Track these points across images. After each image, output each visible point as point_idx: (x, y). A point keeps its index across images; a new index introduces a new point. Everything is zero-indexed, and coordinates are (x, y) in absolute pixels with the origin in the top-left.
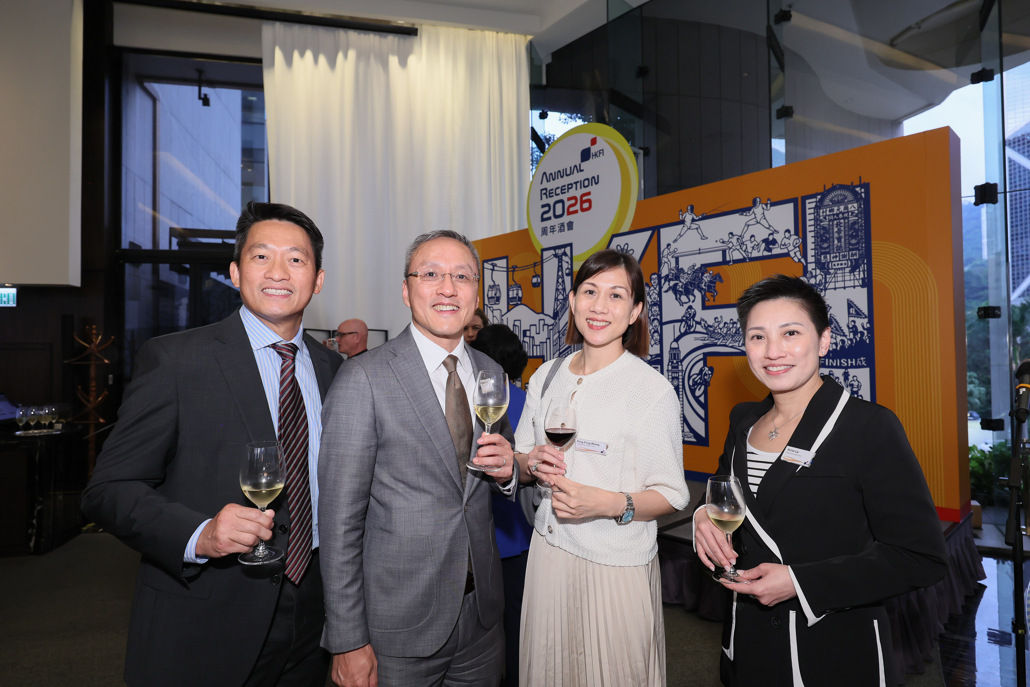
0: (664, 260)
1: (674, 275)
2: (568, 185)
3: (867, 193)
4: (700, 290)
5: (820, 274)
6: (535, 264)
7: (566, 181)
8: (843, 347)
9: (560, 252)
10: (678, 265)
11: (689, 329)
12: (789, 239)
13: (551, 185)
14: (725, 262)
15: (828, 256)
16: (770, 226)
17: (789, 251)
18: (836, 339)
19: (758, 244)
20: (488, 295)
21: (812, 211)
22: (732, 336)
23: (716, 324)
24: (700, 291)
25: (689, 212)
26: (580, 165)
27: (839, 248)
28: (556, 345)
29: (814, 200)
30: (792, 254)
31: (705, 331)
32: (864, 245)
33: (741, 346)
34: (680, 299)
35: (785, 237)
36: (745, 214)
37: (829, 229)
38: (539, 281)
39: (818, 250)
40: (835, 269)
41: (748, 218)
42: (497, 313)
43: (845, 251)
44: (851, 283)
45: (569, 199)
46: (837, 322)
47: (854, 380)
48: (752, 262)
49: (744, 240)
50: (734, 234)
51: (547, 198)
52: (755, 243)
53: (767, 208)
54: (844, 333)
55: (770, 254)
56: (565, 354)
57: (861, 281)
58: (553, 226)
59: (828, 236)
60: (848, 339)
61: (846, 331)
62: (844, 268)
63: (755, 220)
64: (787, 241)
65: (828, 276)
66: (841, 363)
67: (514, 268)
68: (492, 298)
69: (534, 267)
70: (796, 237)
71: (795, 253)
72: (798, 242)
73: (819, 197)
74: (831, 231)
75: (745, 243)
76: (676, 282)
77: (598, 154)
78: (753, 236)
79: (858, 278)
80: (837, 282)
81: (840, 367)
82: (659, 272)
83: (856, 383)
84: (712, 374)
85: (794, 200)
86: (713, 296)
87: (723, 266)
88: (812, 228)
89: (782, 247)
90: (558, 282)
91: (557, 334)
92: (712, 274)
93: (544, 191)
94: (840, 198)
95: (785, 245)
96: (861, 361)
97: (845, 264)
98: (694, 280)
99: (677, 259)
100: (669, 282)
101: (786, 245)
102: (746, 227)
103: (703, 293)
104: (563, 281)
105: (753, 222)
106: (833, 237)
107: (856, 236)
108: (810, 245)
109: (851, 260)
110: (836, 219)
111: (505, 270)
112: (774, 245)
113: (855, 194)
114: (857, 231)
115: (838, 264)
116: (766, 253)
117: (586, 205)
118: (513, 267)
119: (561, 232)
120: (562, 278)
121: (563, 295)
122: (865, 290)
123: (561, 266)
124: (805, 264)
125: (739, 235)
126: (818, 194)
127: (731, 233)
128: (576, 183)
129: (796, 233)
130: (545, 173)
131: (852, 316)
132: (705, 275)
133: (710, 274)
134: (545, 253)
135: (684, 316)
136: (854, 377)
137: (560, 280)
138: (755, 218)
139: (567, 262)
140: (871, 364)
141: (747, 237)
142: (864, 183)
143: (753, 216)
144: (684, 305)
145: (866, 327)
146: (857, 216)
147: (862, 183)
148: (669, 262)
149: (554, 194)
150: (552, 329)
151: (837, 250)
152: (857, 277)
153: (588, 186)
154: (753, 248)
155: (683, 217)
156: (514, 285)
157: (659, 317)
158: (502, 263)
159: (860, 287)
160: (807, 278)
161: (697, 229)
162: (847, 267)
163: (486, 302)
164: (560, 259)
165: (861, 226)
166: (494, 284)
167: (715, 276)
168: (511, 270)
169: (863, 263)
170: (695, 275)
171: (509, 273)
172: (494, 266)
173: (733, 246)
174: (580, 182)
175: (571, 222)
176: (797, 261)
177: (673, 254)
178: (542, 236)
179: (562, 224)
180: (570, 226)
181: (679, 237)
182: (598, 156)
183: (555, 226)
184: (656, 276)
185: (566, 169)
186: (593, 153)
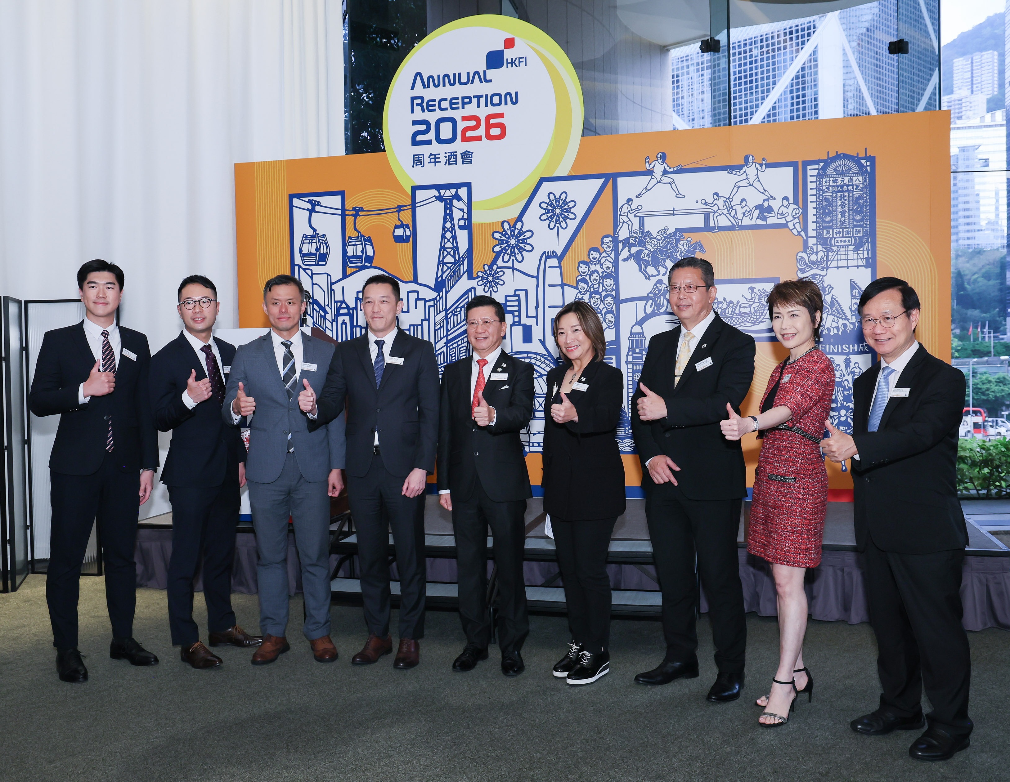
0: (623, 218)
1: (637, 240)
2: (463, 98)
3: (873, 166)
5: (822, 250)
6: (399, 209)
7: (459, 91)
8: (844, 331)
9: (448, 193)
10: (643, 227)
11: (658, 309)
12: (788, 208)
13: (431, 93)
14: (707, 228)
15: (831, 231)
16: (765, 190)
17: (787, 222)
18: (837, 323)
19: (751, 211)
20: (301, 250)
21: (814, 179)
25: (660, 161)
26: (485, 72)
27: (843, 223)
28: (440, 328)
29: (817, 167)
30: (791, 225)
32: (868, 223)
34: (645, 270)
35: (783, 205)
36: (734, 172)
37: (833, 202)
38: (408, 233)
39: (819, 223)
40: (838, 246)
41: (737, 178)
43: (849, 228)
44: (855, 263)
45: (464, 119)
46: (839, 304)
47: (855, 367)
48: (743, 231)
49: (733, 203)
50: (720, 195)
51: (423, 111)
52: (746, 208)
53: (762, 168)
54: (846, 316)
55: (765, 223)
56: (457, 342)
57: (864, 261)
58: (435, 155)
59: (831, 209)
60: (850, 323)
61: (848, 314)
62: (848, 246)
63: (746, 181)
64: (785, 210)
65: (830, 253)
66: (842, 349)
67: (357, 212)
68: (310, 254)
69: (398, 212)
70: (795, 206)
71: (794, 225)
73: (822, 164)
74: (834, 204)
75: (734, 208)
76: (640, 248)
78: (743, 200)
79: (862, 257)
80: (840, 260)
81: (842, 354)
82: (615, 234)
83: (857, 371)
85: (794, 164)
87: (706, 233)
88: (814, 198)
89: (779, 216)
90: (443, 236)
91: (443, 314)
93: (419, 101)
94: (845, 168)
95: (782, 214)
96: (862, 346)
97: (849, 241)
98: (666, 247)
99: (642, 220)
100: (630, 248)
101: (784, 215)
102: (736, 189)
104: (454, 237)
105: (744, 183)
106: (836, 211)
107: (861, 212)
108: (811, 217)
109: (855, 237)
110: (839, 191)
112: (769, 213)
113: (861, 166)
114: (862, 206)
115: (841, 241)
116: (760, 222)
117: (495, 131)
118: (354, 209)
119: (449, 164)
120: (451, 232)
121: (454, 257)
122: (869, 270)
123: (451, 215)
124: (805, 238)
125: (727, 197)
126: (821, 161)
127: (717, 194)
128: (478, 97)
130: (419, 74)
132: (681, 243)
133: (688, 241)
134: (418, 192)
135: (651, 293)
136: (856, 363)
137: (448, 235)
138: (747, 178)
139: (462, 210)
141: (736, 200)
142: (870, 156)
143: (744, 176)
144: (651, 278)
146: (861, 190)
147: (868, 155)
148: (629, 223)
149: (437, 107)
150: (433, 306)
151: (840, 225)
153: (499, 104)
154: (744, 214)
155: (651, 166)
156: (358, 237)
157: (614, 293)
158: (335, 201)
159: (863, 268)
160: (807, 254)
161: (670, 183)
162: (851, 245)
163: (298, 260)
164: (448, 204)
165: (866, 201)
166: (314, 234)
167: (694, 244)
168: (351, 213)
169: (868, 241)
170: (668, 242)
171: (347, 217)
172: (314, 204)
173: (719, 209)
174: (484, 96)
175: (469, 152)
176: (796, 234)
177: (636, 212)
178: (413, 167)
179: (451, 153)
180: (467, 157)
181: (644, 191)
182: (518, 65)
183: (439, 154)
184: (610, 239)
185: (460, 74)
186: (507, 60)
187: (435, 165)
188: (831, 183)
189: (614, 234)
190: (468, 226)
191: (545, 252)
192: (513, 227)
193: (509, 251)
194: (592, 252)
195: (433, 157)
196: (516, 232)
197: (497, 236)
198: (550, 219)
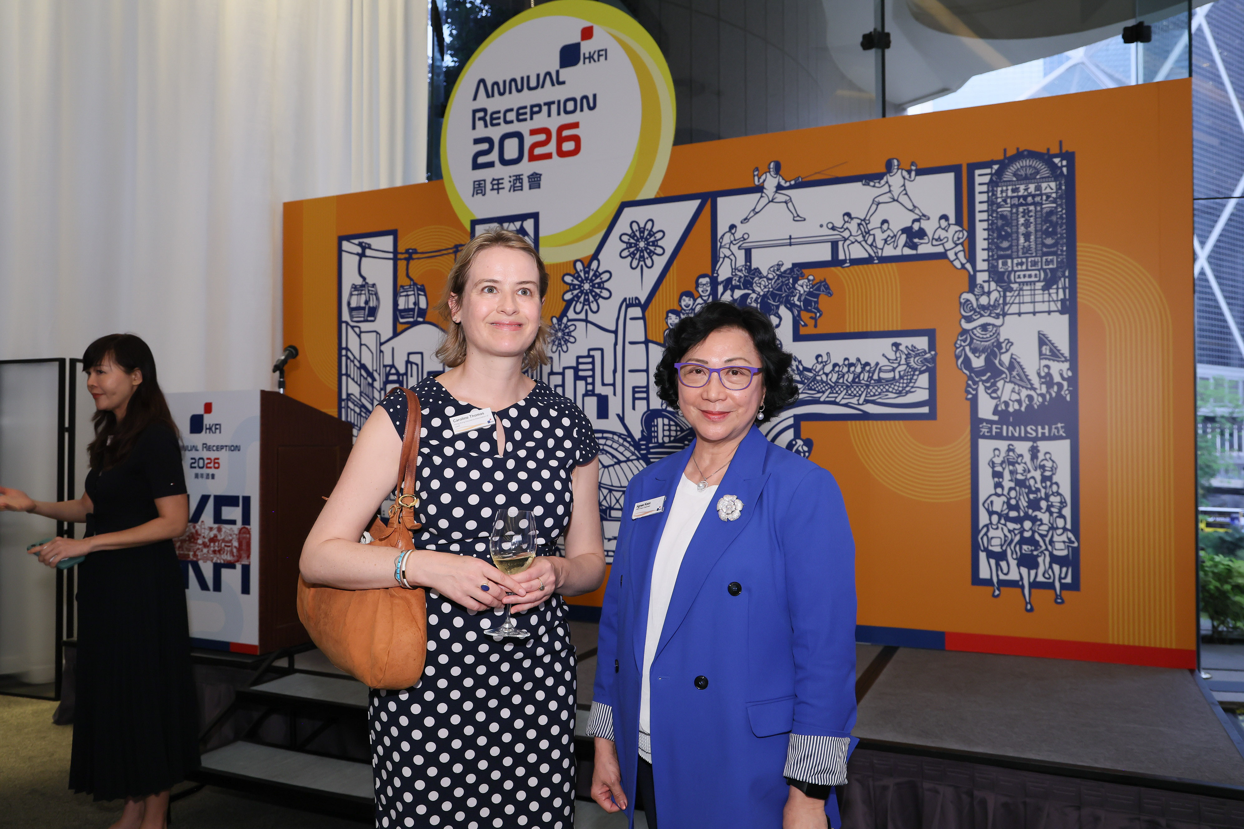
0: (724, 252)
1: (742, 280)
2: (532, 107)
3: (1071, 166)
5: (996, 290)
7: (527, 98)
8: (1030, 407)
10: (750, 262)
12: (947, 231)
13: (495, 104)
14: (835, 262)
15: (1009, 261)
16: (915, 207)
17: (946, 251)
18: (1019, 394)
19: (895, 236)
20: (349, 304)
21: (984, 188)
22: (847, 386)
23: (819, 367)
25: (772, 173)
26: (558, 72)
27: (1027, 250)
29: (988, 171)
30: (951, 255)
32: (1065, 248)
33: (862, 404)
35: (940, 227)
36: (872, 184)
37: (1012, 220)
39: (993, 251)
40: (1019, 283)
41: (876, 192)
42: (370, 340)
43: (1036, 256)
44: (1045, 307)
45: (533, 132)
46: (1021, 366)
47: (1046, 459)
48: (884, 265)
49: (870, 227)
50: (853, 216)
51: (486, 126)
52: (889, 233)
53: (910, 177)
54: (1032, 384)
55: (914, 252)
57: (1059, 304)
58: (498, 180)
59: (1009, 230)
60: (1038, 395)
61: (1036, 381)
62: (1034, 282)
63: (889, 195)
65: (1008, 294)
66: (1026, 432)
67: (411, 254)
68: (358, 308)
70: (958, 228)
71: (956, 254)
72: (961, 236)
73: (996, 167)
74: (1014, 223)
75: (871, 232)
77: (596, 57)
78: (885, 222)
79: (1055, 299)
80: (1023, 303)
82: (713, 272)
83: (1049, 464)
84: (809, 451)
85: (956, 169)
87: (833, 269)
88: (984, 216)
89: (935, 243)
92: (813, 280)
93: (481, 114)
94: (1029, 171)
95: (939, 239)
96: (1057, 428)
97: (1036, 275)
98: (780, 289)
99: (748, 253)
100: (733, 291)
101: (941, 240)
102: (874, 207)
103: (796, 312)
105: (886, 198)
106: (1017, 233)
107: (1054, 233)
108: (981, 243)
109: (1045, 270)
110: (1021, 205)
111: (391, 256)
112: (921, 238)
113: (1053, 167)
114: (1054, 225)
115: (1024, 276)
116: (908, 251)
117: (568, 146)
118: (407, 251)
119: (514, 190)
122: (1066, 317)
124: (972, 273)
125: (862, 218)
126: (995, 162)
127: (848, 214)
128: (549, 104)
129: (959, 222)
130: (482, 81)
131: (1046, 359)
134: (477, 227)
136: (1046, 453)
138: (890, 191)
140: (1072, 434)
141: (875, 222)
142: (1067, 152)
143: (886, 189)
145: (1066, 376)
146: (1054, 201)
147: (1064, 151)
148: (732, 257)
149: (501, 121)
151: (1023, 253)
152: (1054, 297)
153: (574, 111)
154: (886, 241)
155: (761, 180)
156: (410, 286)
158: (386, 243)
159: (1057, 314)
160: (975, 295)
161: (786, 202)
162: (1039, 281)
165: (1061, 218)
166: (364, 283)
168: (403, 256)
169: (1064, 276)
171: (399, 262)
172: (364, 247)
173: (851, 235)
174: (556, 102)
175: (537, 174)
176: (959, 267)
177: (741, 243)
178: (473, 196)
179: (516, 176)
180: (534, 181)
181: (752, 214)
182: (596, 59)
183: (503, 179)
184: (707, 279)
185: (528, 77)
186: (584, 54)
188: (1010, 194)
191: (625, 300)
192: (587, 267)
193: (582, 299)
194: (684, 297)
196: (591, 273)
197: (568, 279)
198: (632, 255)
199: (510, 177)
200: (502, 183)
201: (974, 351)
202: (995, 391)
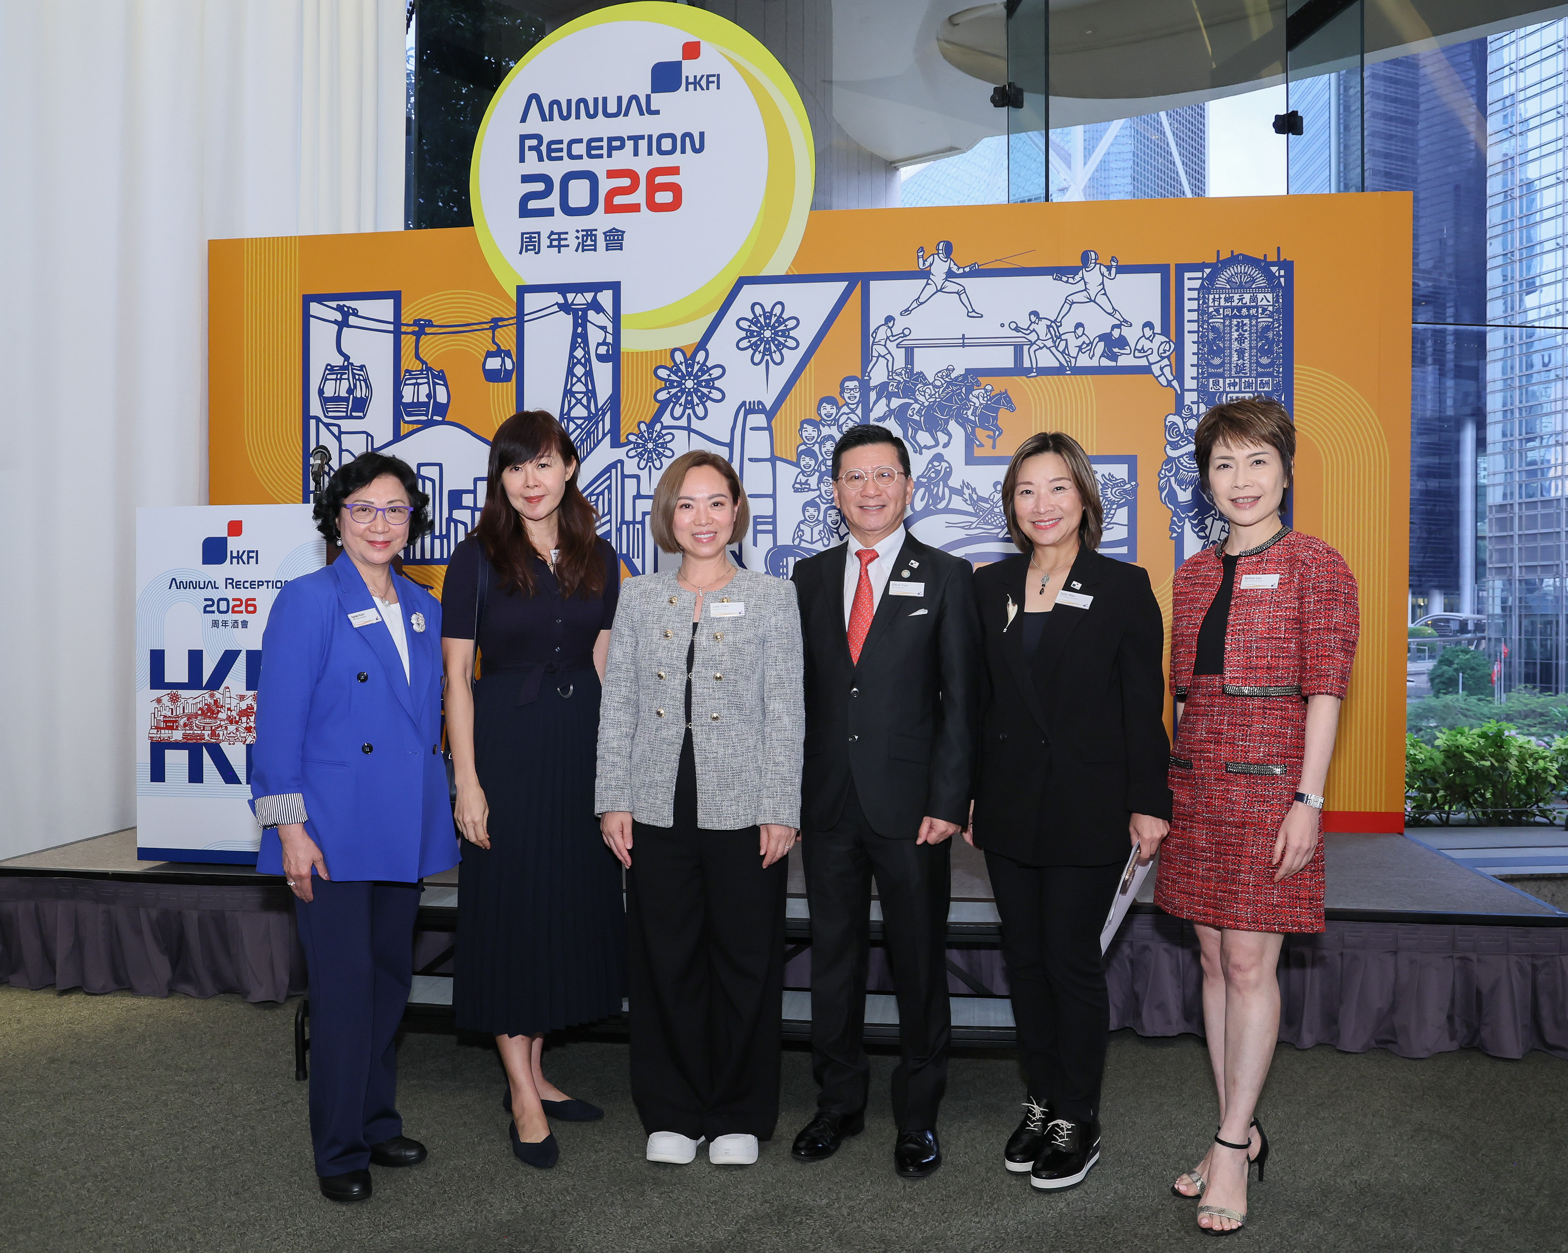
0: (878, 349)
1: (901, 386)
2: (610, 140)
3: (1289, 277)
4: (963, 422)
6: (495, 324)
7: (603, 127)
9: (580, 300)
10: (912, 364)
11: (935, 504)
12: (1151, 341)
13: (555, 130)
14: (1018, 370)
15: (1221, 380)
16: (1115, 310)
17: (1150, 364)
19: (1092, 343)
20: (321, 392)
21: (1195, 294)
24: (963, 426)
25: (941, 256)
26: (648, 97)
27: (1240, 369)
29: (1199, 275)
30: (1156, 369)
31: (970, 509)
32: (1281, 369)
34: (914, 438)
35: (1144, 336)
36: (1064, 279)
37: (1225, 333)
38: (509, 365)
39: (1203, 368)
41: (1069, 288)
42: (355, 442)
43: (1250, 377)
45: (611, 174)
49: (1062, 330)
50: (1041, 316)
51: (541, 159)
52: (1084, 338)
53: (1110, 274)
55: (1114, 364)
58: (559, 234)
59: (1221, 345)
63: (1085, 293)
64: (1147, 344)
67: (422, 327)
68: (337, 399)
69: (493, 329)
70: (1164, 339)
71: (1162, 369)
73: (1208, 271)
74: (1227, 337)
75: (1063, 337)
76: (907, 400)
77: (704, 83)
78: (1079, 325)
85: (1162, 269)
86: (994, 438)
87: (1016, 378)
88: (1194, 327)
89: (1137, 354)
90: (570, 372)
92: (991, 390)
93: (534, 142)
94: (1244, 279)
95: (1142, 350)
98: (949, 400)
99: (909, 352)
100: (889, 399)
101: (1145, 352)
102: (1067, 306)
103: (970, 429)
104: (589, 374)
105: (1081, 297)
106: (1230, 348)
107: (1269, 352)
108: (1190, 359)
110: (1235, 317)
111: (391, 327)
112: (1122, 347)
113: (1270, 277)
114: (1270, 343)
116: (1105, 362)
117: (664, 197)
118: (416, 323)
119: (583, 250)
120: (584, 366)
121: (588, 408)
123: (585, 336)
124: (1179, 391)
125: (1053, 318)
126: (1207, 266)
127: (1035, 313)
128: (636, 139)
130: (534, 97)
132: (975, 393)
133: (986, 391)
134: (528, 296)
135: (923, 476)
137: (579, 370)
138: (1086, 289)
139: (603, 328)
141: (1068, 325)
142: (1285, 260)
143: (1081, 287)
144: (924, 451)
146: (1271, 315)
147: (1282, 259)
148: (889, 357)
149: (564, 154)
151: (1236, 372)
153: (672, 152)
154: (1080, 348)
155: (927, 264)
156: (422, 370)
158: (384, 309)
160: (1182, 418)
161: (958, 293)
163: (316, 409)
164: (581, 317)
165: (1278, 334)
166: (346, 363)
167: (996, 395)
168: (410, 329)
170: (952, 390)
171: (403, 336)
172: (346, 313)
173: (1038, 339)
174: (646, 137)
175: (618, 231)
176: (1165, 383)
177: (901, 339)
178: (521, 253)
179: (587, 231)
180: (614, 240)
181: (915, 305)
182: (705, 87)
183: (567, 233)
184: (856, 383)
185: (605, 99)
186: (687, 77)
187: (559, 252)
188: (1223, 303)
189: (863, 375)
190: (613, 356)
191: (744, 403)
192: (690, 360)
193: (683, 400)
194: (825, 404)
195: (556, 237)
196: (696, 367)
197: (663, 373)
198: (754, 347)
199: (578, 231)
200: (566, 239)
201: (1180, 483)
202: (1203, 530)
